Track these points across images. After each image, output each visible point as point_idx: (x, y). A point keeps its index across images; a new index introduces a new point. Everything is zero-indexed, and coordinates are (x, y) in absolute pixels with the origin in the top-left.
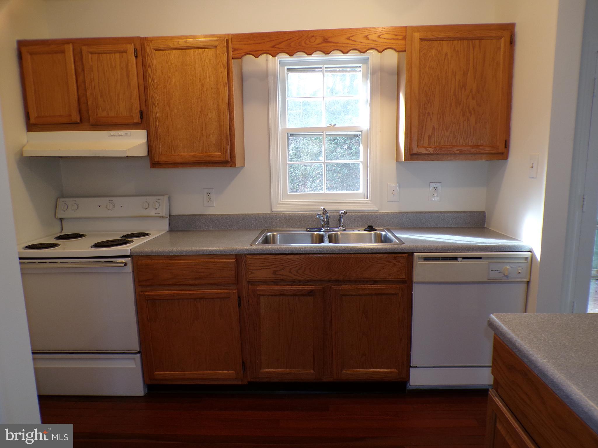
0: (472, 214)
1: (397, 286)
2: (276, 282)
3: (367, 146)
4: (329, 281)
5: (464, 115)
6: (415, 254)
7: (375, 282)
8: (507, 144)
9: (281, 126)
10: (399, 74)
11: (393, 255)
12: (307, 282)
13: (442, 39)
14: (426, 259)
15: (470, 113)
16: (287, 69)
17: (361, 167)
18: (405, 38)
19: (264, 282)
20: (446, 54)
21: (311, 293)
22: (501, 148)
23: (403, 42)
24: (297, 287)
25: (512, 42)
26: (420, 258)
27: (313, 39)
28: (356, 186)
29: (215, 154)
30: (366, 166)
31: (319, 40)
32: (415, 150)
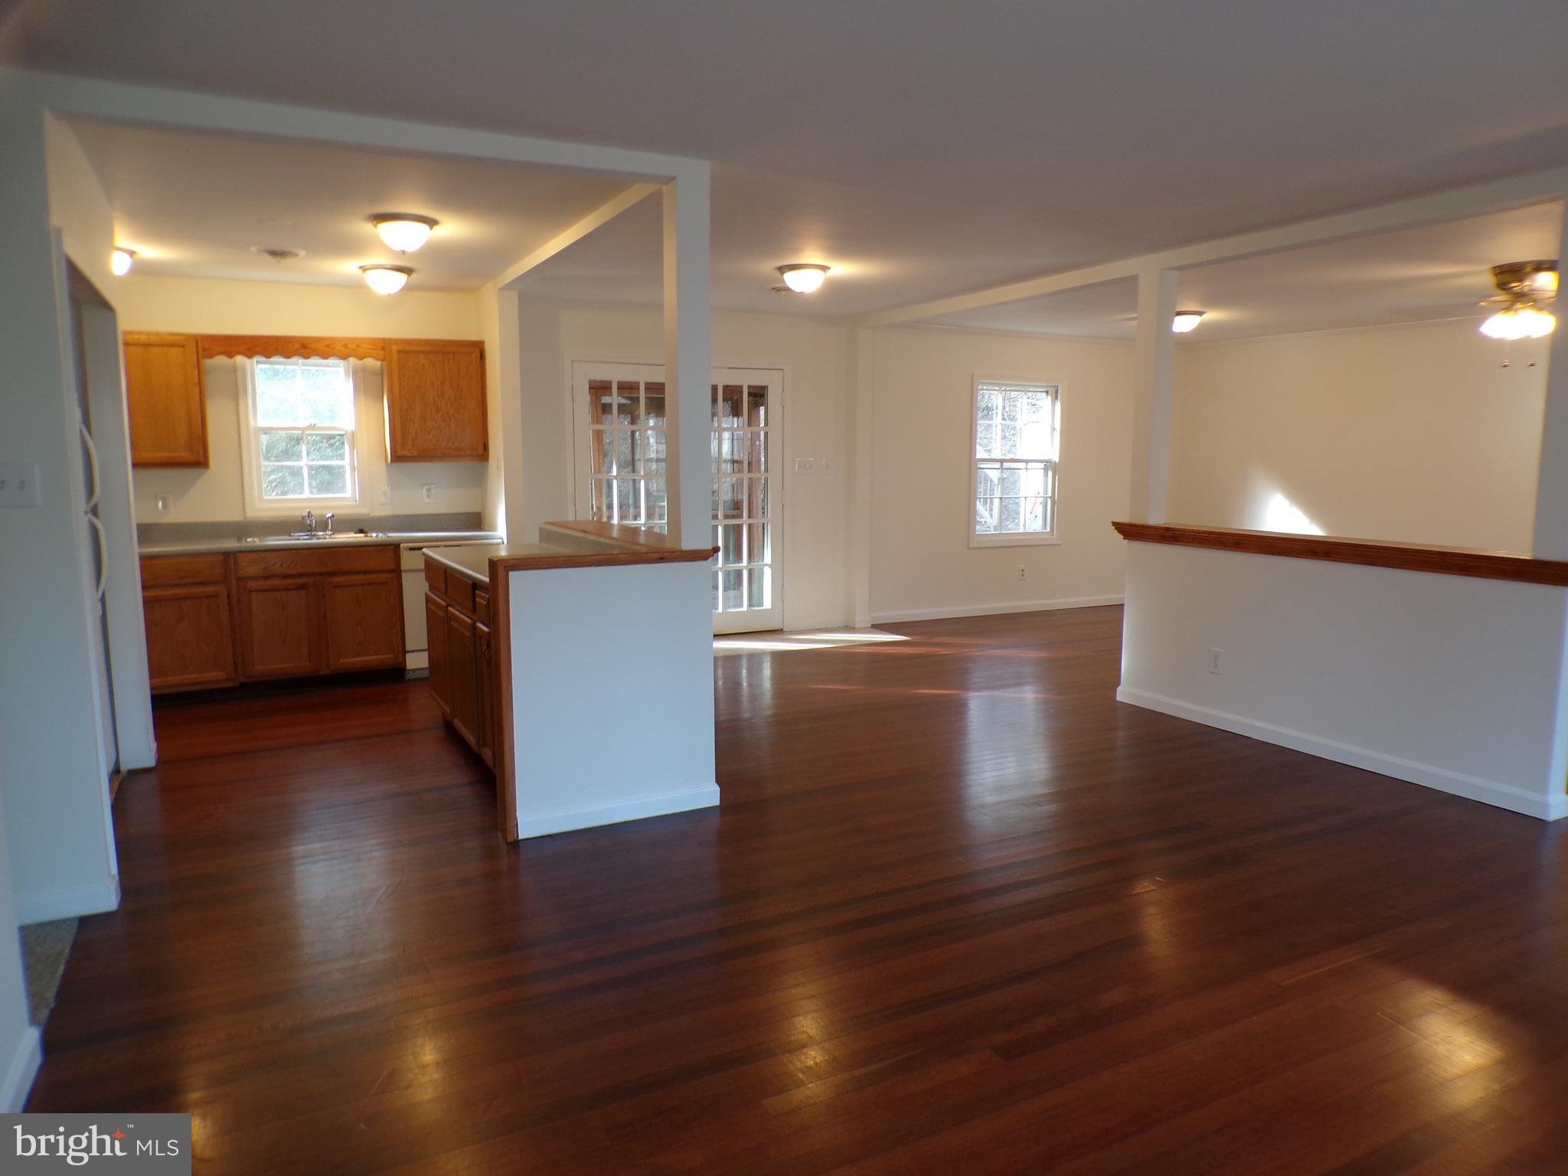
0: (468, 515)
1: (386, 575)
2: (266, 578)
3: (353, 447)
4: (321, 574)
5: (444, 420)
6: (402, 545)
7: (365, 573)
8: (486, 447)
9: (252, 424)
10: (382, 374)
11: (380, 548)
12: (300, 575)
13: (419, 352)
14: (411, 549)
15: (450, 419)
16: (257, 362)
17: (348, 469)
18: (383, 349)
19: (254, 578)
20: (423, 365)
21: (303, 587)
22: (481, 451)
23: (382, 352)
24: (289, 581)
25: (482, 356)
26: (405, 549)
27: (290, 345)
28: (342, 489)
29: (185, 455)
30: (353, 469)
31: (297, 346)
32: (400, 453)
